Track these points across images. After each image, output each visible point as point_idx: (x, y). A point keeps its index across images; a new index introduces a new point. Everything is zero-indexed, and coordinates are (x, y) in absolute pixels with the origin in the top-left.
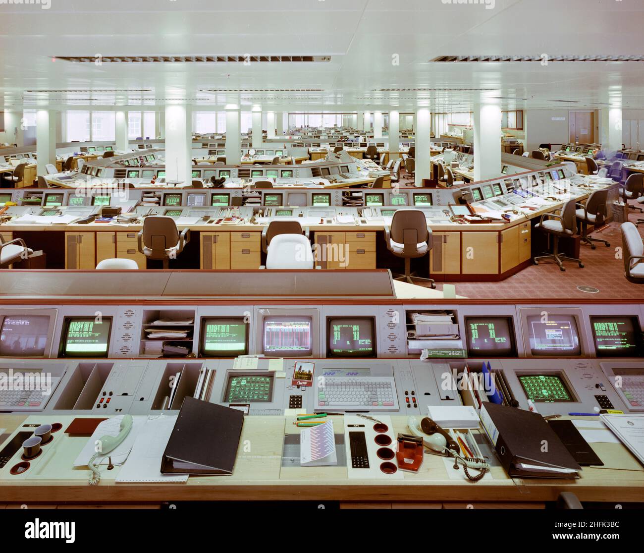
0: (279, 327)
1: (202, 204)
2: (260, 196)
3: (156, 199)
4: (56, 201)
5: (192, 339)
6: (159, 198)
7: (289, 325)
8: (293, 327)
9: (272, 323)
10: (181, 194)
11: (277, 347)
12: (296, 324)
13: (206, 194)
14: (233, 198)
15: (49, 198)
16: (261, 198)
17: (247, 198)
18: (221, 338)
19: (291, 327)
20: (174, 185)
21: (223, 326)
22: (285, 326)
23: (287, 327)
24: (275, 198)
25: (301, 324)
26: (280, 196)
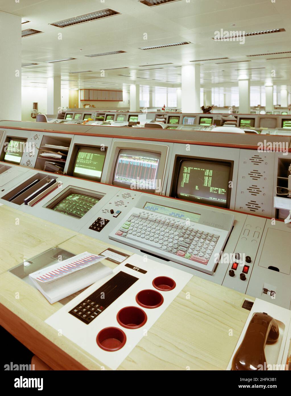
0: (129, 160)
1: (193, 124)
2: (236, 119)
3: (164, 119)
4: (111, 119)
5: (66, 161)
6: (166, 119)
7: (138, 159)
8: (141, 161)
9: (124, 155)
10: (179, 117)
11: (124, 179)
12: (144, 159)
13: (195, 117)
14: (215, 120)
15: (108, 117)
16: (236, 121)
17: (226, 121)
18: (85, 164)
19: (139, 161)
20: (175, 110)
21: (89, 154)
22: (135, 159)
23: (136, 161)
24: (248, 122)
25: (150, 160)
26: (253, 120)
